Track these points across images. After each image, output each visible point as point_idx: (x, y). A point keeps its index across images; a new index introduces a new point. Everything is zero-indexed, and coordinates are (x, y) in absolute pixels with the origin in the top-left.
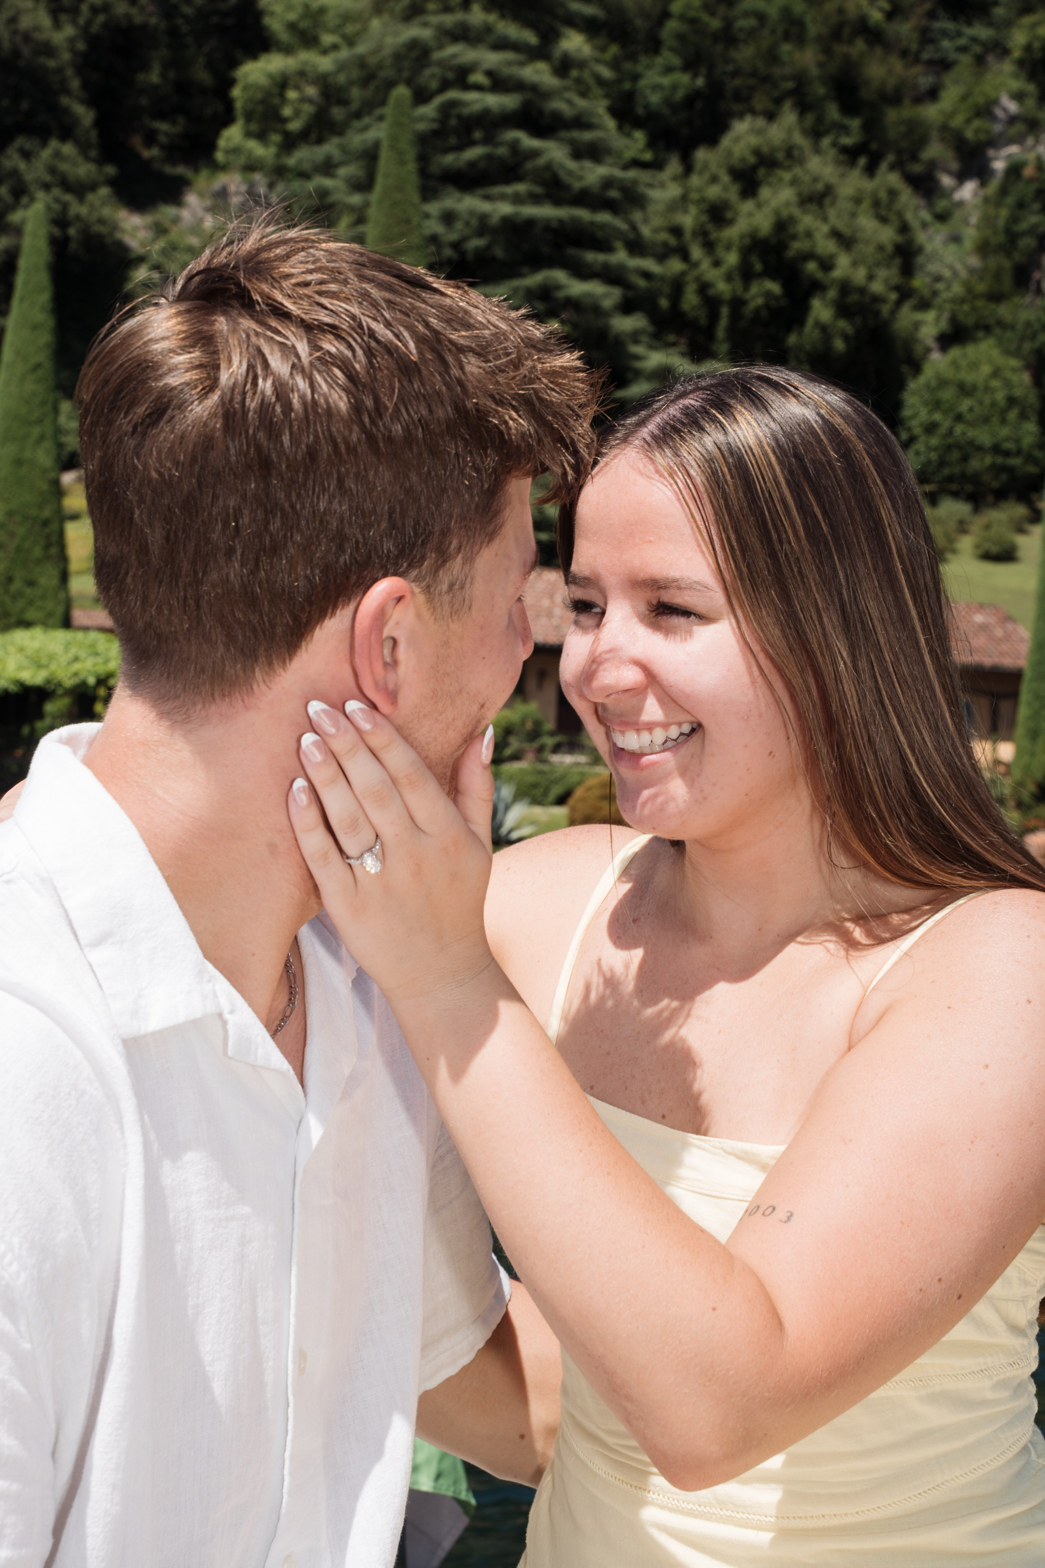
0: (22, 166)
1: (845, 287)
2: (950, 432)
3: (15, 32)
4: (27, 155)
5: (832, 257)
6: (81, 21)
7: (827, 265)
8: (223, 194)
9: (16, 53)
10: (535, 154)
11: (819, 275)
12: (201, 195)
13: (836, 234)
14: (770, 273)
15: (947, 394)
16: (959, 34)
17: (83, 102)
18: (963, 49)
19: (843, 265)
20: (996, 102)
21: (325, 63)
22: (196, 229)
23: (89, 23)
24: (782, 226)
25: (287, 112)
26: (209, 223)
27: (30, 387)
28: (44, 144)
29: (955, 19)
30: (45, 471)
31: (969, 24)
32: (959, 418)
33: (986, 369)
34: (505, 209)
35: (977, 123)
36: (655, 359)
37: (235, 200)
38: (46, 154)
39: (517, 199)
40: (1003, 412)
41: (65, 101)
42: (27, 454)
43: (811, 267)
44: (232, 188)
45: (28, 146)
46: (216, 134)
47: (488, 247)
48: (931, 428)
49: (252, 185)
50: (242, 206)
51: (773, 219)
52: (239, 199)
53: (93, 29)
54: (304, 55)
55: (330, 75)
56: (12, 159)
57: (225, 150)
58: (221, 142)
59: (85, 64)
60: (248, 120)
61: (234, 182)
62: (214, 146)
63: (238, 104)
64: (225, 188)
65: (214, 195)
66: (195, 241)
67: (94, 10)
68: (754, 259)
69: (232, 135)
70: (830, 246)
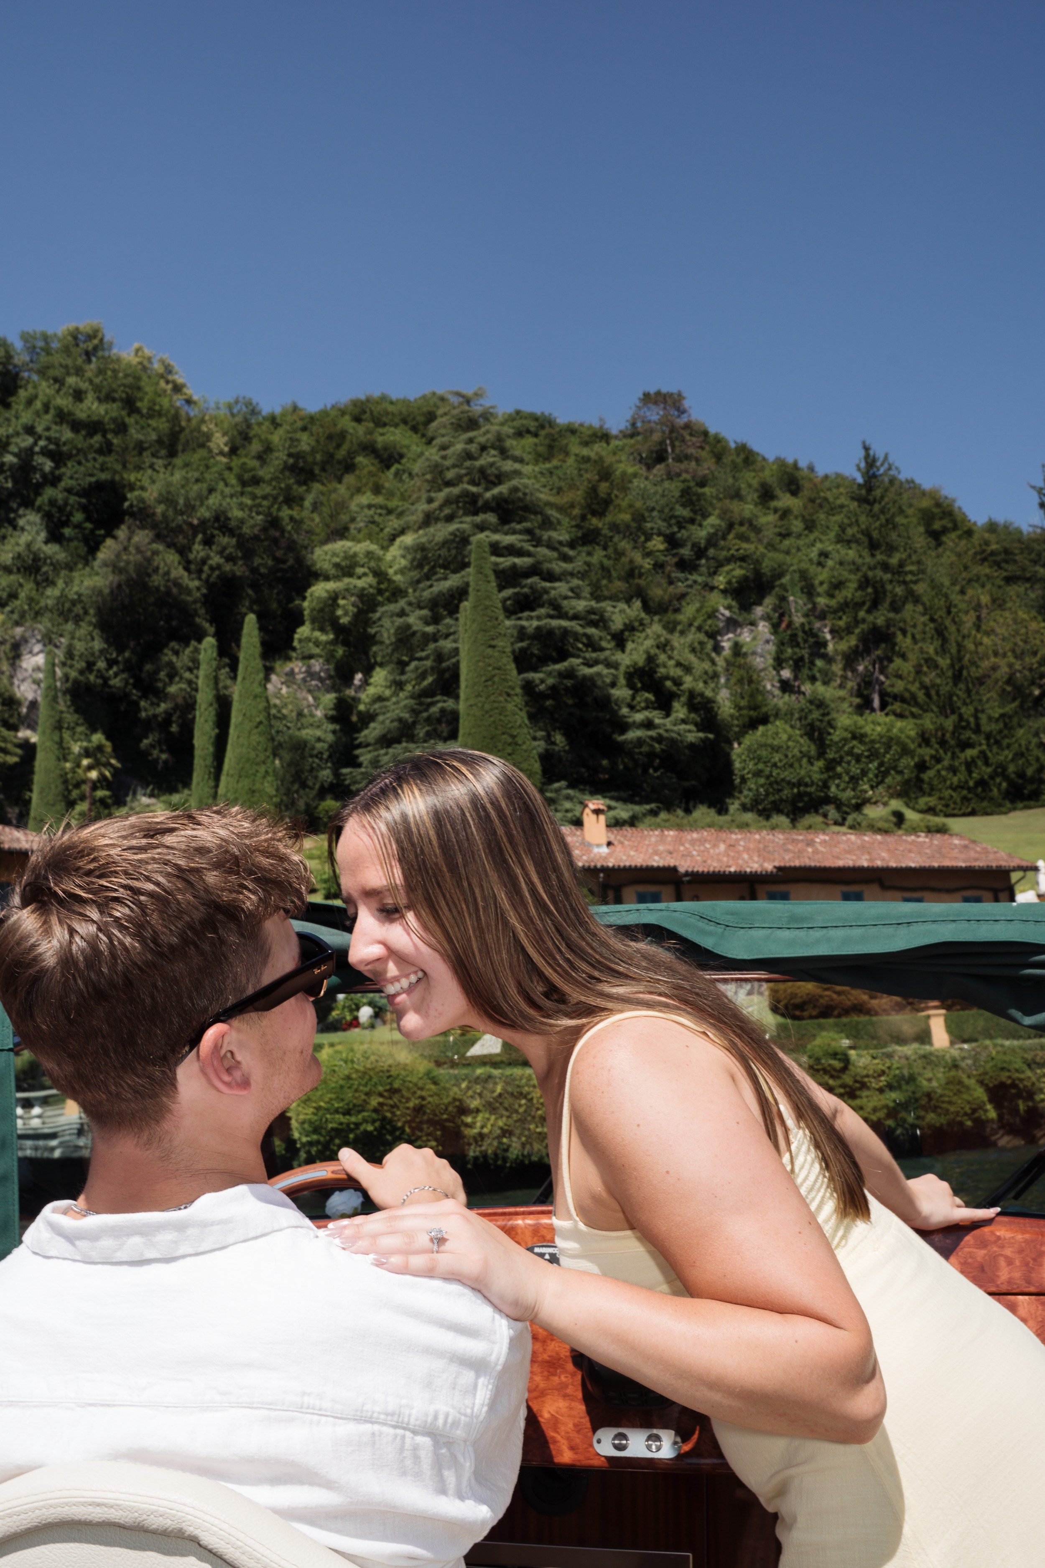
0: (174, 659)
1: (692, 694)
2: (771, 775)
3: (168, 580)
4: (176, 653)
5: (680, 677)
6: (204, 576)
7: (678, 682)
8: (292, 673)
9: (168, 593)
10: (546, 591)
11: (674, 688)
12: (278, 675)
13: (679, 664)
14: (646, 688)
15: (764, 753)
16: (687, 579)
17: (207, 620)
18: (691, 586)
19: (688, 682)
20: (717, 611)
21: (360, 583)
22: (278, 695)
23: (209, 576)
24: (651, 659)
25: (339, 612)
26: (284, 690)
28: (187, 645)
29: (683, 572)
31: (691, 574)
32: (775, 765)
33: (785, 737)
34: (535, 623)
35: (709, 622)
37: (300, 677)
38: (188, 651)
40: (799, 760)
41: (198, 620)
43: (668, 684)
44: (297, 670)
45: (177, 647)
46: (294, 632)
47: (528, 648)
48: (758, 774)
49: (309, 667)
50: (304, 680)
51: (644, 656)
52: (302, 676)
53: (212, 580)
54: (347, 580)
55: (363, 589)
56: (168, 656)
57: (300, 641)
58: (296, 636)
59: (207, 600)
60: (313, 621)
61: (298, 667)
62: (292, 639)
63: (306, 613)
64: (292, 671)
65: (287, 674)
66: (278, 702)
67: (212, 569)
68: (636, 681)
69: (304, 631)
70: (678, 672)
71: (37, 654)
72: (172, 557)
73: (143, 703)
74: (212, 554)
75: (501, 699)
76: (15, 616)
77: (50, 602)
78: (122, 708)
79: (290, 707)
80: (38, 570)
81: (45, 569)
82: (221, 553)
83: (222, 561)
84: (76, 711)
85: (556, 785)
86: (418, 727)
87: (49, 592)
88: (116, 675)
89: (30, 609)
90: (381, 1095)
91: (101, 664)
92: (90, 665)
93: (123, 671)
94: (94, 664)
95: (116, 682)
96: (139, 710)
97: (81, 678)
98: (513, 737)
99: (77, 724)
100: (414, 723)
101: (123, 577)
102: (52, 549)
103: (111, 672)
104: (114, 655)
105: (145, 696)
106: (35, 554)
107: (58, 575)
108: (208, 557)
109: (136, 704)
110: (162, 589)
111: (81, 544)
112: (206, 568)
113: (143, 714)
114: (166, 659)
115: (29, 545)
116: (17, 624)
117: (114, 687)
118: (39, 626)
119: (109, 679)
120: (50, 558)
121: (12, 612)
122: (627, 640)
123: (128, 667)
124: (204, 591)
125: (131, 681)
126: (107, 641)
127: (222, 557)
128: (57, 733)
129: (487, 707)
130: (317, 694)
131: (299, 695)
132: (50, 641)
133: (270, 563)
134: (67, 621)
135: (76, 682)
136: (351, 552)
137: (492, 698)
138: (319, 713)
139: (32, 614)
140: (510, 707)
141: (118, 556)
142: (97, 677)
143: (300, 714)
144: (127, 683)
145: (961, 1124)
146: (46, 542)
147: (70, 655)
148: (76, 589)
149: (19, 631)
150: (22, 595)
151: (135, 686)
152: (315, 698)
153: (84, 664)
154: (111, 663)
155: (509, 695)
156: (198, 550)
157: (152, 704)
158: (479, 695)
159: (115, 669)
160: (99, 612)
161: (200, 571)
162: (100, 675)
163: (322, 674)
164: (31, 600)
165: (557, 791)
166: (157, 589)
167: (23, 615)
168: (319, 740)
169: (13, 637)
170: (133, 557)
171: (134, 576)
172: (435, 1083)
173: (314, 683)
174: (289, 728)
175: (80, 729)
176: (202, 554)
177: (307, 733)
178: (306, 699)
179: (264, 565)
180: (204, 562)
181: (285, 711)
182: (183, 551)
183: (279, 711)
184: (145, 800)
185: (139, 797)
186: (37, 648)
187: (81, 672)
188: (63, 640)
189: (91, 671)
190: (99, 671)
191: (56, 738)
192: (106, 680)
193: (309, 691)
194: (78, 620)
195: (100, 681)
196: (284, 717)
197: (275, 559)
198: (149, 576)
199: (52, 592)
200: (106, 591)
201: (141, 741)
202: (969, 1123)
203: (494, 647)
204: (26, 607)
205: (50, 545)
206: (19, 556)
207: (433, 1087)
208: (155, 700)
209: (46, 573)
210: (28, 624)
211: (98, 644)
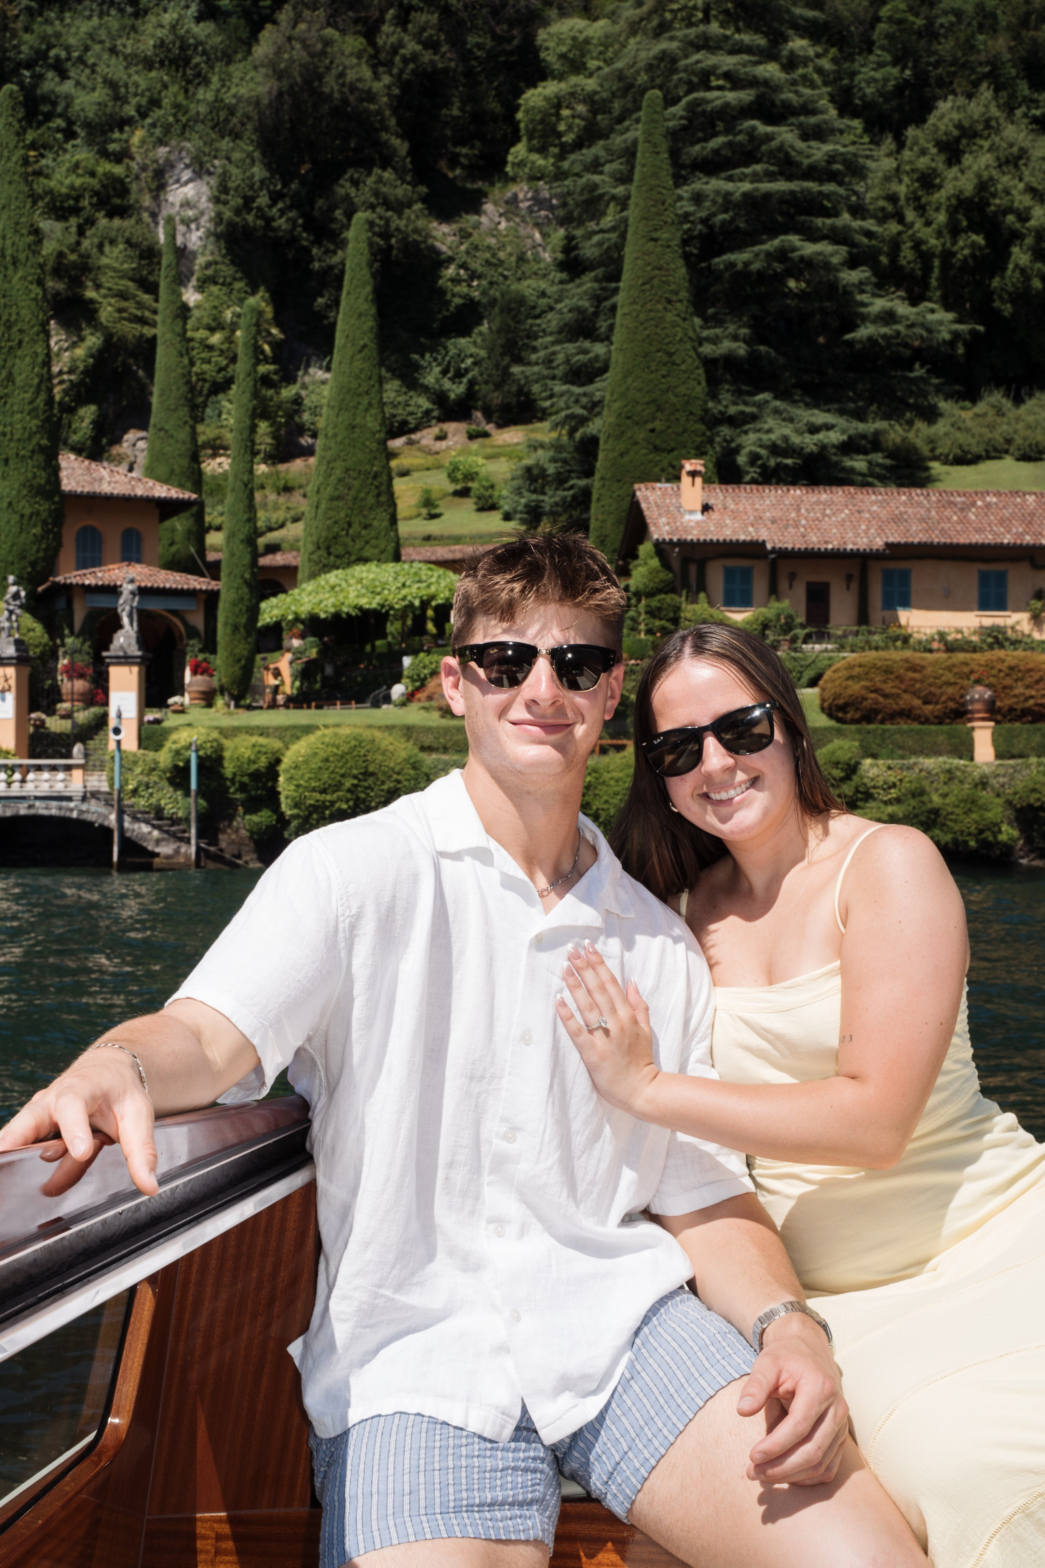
0: (353, 192)
3: (343, 85)
4: (356, 183)
5: (1029, 209)
6: (395, 71)
7: (1024, 216)
8: (514, 201)
9: (345, 101)
10: (769, 138)
11: (1018, 226)
12: (496, 204)
13: (1031, 190)
14: (973, 227)
17: (398, 136)
19: (1038, 215)
21: (590, 84)
22: (494, 231)
23: (402, 71)
24: (984, 186)
25: (562, 127)
26: (503, 225)
27: (358, 364)
28: (369, 174)
30: (374, 434)
34: (746, 186)
36: (879, 305)
37: (524, 205)
38: (370, 181)
39: (756, 178)
41: (384, 136)
42: (358, 420)
43: (1011, 219)
44: (521, 196)
45: (356, 176)
46: (507, 152)
47: (733, 220)
49: (537, 191)
50: (530, 209)
51: (975, 181)
52: (527, 204)
53: (405, 76)
54: (574, 80)
55: (595, 93)
56: (344, 188)
57: (513, 164)
58: (510, 158)
59: (399, 105)
60: (531, 138)
61: (522, 190)
62: (505, 162)
63: (522, 125)
64: (515, 196)
65: (507, 202)
66: (492, 241)
67: (405, 61)
68: (960, 217)
69: (519, 151)
70: (1026, 200)
71: (186, 183)
72: (353, 43)
73: (315, 251)
74: (406, 38)
75: (659, 307)
76: (158, 132)
77: (203, 109)
78: (290, 256)
79: (509, 249)
80: (187, 61)
81: (197, 59)
82: (418, 37)
83: (418, 48)
84: (233, 262)
85: (760, 397)
86: (602, 317)
87: (201, 94)
88: (282, 212)
89: (177, 121)
90: (355, 777)
91: (263, 200)
92: (248, 201)
93: (291, 207)
94: (253, 199)
95: (281, 223)
96: (312, 260)
97: (237, 219)
98: (670, 354)
99: (235, 279)
100: (596, 314)
101: (285, 83)
102: (203, 30)
103: (275, 210)
104: (279, 187)
105: (318, 242)
106: (182, 39)
107: (212, 67)
108: (401, 45)
109: (308, 251)
110: (336, 95)
111: (242, 22)
112: (397, 59)
113: (317, 265)
114: (341, 191)
115: (173, 27)
116: (161, 142)
117: (279, 228)
118: (187, 145)
119: (273, 219)
120: (201, 43)
121: (153, 125)
122: (964, 152)
123: (299, 203)
124: (396, 91)
125: (300, 221)
126: (268, 166)
127: (419, 42)
128: (179, 322)
129: (642, 317)
130: (546, 229)
131: (523, 231)
132: (201, 165)
133: (489, 43)
134: (223, 137)
135: (231, 224)
136: (581, 37)
137: (649, 306)
138: (547, 256)
139: (177, 128)
140: (670, 317)
141: (279, 51)
142: (257, 217)
143: (521, 259)
144: (295, 225)
145: (966, 842)
146: (198, 19)
147: (223, 188)
148: (234, 90)
149: (163, 151)
150: (166, 102)
151: (305, 228)
152: (544, 235)
153: (240, 201)
154: (275, 197)
155: (669, 302)
156: (388, 34)
157: (327, 252)
158: (634, 302)
159: (280, 205)
160: (260, 129)
161: (389, 64)
162: (261, 214)
163: (554, 201)
164: (177, 106)
165: (761, 406)
166: (330, 96)
167: (167, 129)
168: (543, 294)
169: (156, 161)
170: (298, 53)
171: (299, 79)
172: (414, 768)
173: (543, 213)
174: (506, 278)
175: (238, 285)
176: (392, 39)
177: (528, 287)
178: (532, 237)
179: (479, 46)
180: (395, 49)
181: (502, 255)
182: (370, 32)
183: (494, 255)
184: (320, 375)
185: (312, 370)
186: (186, 175)
187: (237, 212)
188: (216, 162)
189: (250, 210)
190: (259, 209)
191: (178, 329)
192: (269, 220)
193: (537, 225)
194: (236, 136)
195: (260, 223)
196: (501, 262)
197: (495, 37)
198: (320, 77)
199: (205, 94)
200: (265, 101)
201: (315, 300)
202: (972, 843)
203: (656, 240)
204: (171, 119)
205: (202, 25)
206: (161, 44)
207: (412, 772)
208: (332, 247)
209: (197, 65)
210: (173, 142)
211: (258, 172)
